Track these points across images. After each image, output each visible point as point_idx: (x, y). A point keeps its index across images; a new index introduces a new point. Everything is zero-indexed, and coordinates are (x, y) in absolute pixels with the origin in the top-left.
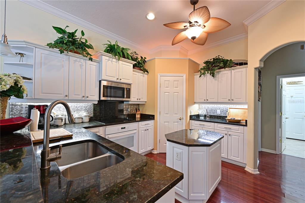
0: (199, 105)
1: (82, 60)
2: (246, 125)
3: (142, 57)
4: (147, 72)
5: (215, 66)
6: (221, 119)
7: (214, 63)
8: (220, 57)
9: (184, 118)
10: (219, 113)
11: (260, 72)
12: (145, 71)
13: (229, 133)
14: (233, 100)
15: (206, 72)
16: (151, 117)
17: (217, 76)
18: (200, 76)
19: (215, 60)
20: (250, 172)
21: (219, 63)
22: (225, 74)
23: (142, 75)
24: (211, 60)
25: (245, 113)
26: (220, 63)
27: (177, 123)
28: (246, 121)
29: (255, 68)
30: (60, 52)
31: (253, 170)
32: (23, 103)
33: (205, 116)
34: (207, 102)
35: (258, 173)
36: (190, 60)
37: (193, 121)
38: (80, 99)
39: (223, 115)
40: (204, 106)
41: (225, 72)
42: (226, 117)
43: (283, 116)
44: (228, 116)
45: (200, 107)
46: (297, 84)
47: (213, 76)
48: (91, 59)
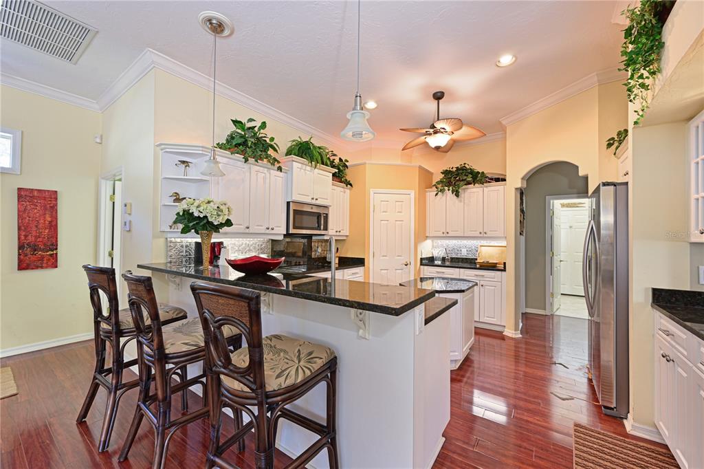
0: (433, 241)
1: (266, 169)
2: (504, 270)
3: (341, 160)
4: (351, 185)
5: (459, 180)
6: (469, 263)
7: (458, 175)
8: (468, 167)
9: (413, 263)
10: (464, 253)
11: (521, 192)
12: (348, 184)
13: (482, 283)
14: (485, 233)
15: (446, 188)
16: (360, 262)
17: (463, 195)
18: (437, 194)
19: (460, 169)
20: (510, 335)
21: (465, 175)
22: (473, 193)
23: (342, 189)
24: (452, 168)
25: (502, 252)
26: (467, 176)
27: (400, 271)
28: (505, 263)
29: (516, 189)
30: (244, 160)
31: (514, 332)
32: (183, 240)
33: (444, 259)
34: (446, 236)
35: (521, 336)
36: (420, 167)
37: (426, 267)
38: (263, 232)
39: (470, 256)
40: (440, 242)
41: (474, 190)
42: (476, 259)
43: (555, 257)
44: (478, 258)
45: (435, 244)
46: (577, 207)
47: (457, 195)
48: (280, 169)
